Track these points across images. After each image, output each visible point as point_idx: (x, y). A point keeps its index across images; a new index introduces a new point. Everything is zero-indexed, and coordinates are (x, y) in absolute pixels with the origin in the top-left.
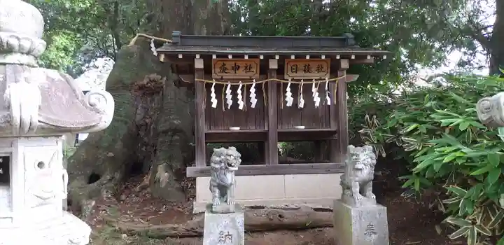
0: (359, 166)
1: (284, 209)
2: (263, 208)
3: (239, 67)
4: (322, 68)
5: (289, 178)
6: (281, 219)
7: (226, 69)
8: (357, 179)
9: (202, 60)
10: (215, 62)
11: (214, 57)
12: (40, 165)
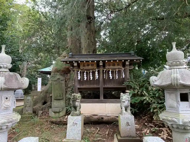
0: (124, 101)
1: (105, 116)
2: (97, 115)
3: (89, 65)
4: (119, 64)
5: (107, 104)
6: (102, 120)
7: (85, 66)
8: (123, 105)
9: (77, 63)
10: (80, 63)
11: (79, 62)
12: (7, 98)
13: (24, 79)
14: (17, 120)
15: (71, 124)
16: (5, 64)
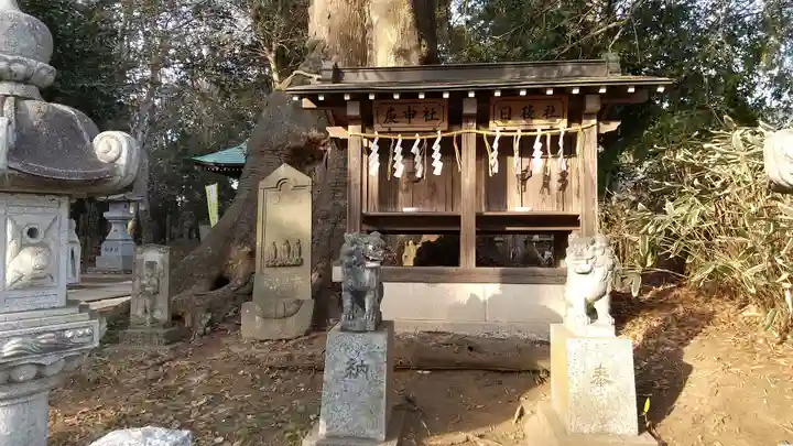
2: (448, 334)
3: (415, 112)
4: (553, 111)
6: (473, 353)
7: (395, 116)
9: (358, 103)
10: (374, 106)
11: (372, 97)
12: (32, 233)
13: (113, 137)
14: (87, 339)
15: (342, 367)
16: (21, 62)
